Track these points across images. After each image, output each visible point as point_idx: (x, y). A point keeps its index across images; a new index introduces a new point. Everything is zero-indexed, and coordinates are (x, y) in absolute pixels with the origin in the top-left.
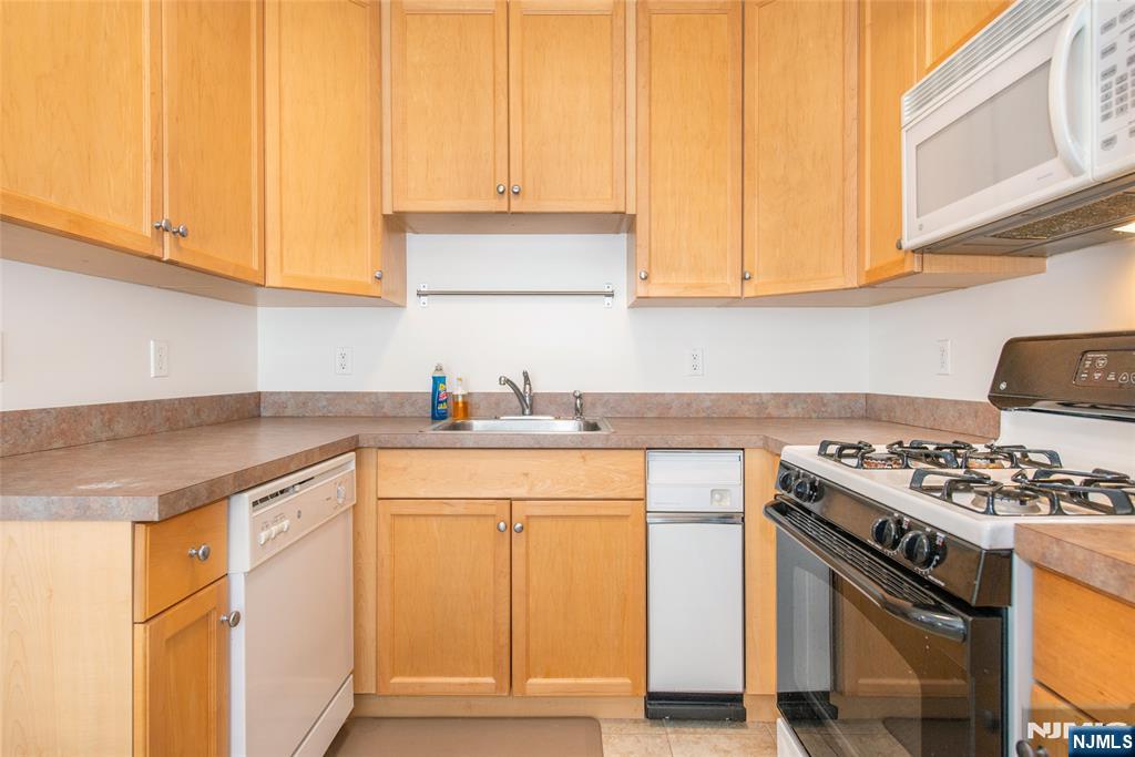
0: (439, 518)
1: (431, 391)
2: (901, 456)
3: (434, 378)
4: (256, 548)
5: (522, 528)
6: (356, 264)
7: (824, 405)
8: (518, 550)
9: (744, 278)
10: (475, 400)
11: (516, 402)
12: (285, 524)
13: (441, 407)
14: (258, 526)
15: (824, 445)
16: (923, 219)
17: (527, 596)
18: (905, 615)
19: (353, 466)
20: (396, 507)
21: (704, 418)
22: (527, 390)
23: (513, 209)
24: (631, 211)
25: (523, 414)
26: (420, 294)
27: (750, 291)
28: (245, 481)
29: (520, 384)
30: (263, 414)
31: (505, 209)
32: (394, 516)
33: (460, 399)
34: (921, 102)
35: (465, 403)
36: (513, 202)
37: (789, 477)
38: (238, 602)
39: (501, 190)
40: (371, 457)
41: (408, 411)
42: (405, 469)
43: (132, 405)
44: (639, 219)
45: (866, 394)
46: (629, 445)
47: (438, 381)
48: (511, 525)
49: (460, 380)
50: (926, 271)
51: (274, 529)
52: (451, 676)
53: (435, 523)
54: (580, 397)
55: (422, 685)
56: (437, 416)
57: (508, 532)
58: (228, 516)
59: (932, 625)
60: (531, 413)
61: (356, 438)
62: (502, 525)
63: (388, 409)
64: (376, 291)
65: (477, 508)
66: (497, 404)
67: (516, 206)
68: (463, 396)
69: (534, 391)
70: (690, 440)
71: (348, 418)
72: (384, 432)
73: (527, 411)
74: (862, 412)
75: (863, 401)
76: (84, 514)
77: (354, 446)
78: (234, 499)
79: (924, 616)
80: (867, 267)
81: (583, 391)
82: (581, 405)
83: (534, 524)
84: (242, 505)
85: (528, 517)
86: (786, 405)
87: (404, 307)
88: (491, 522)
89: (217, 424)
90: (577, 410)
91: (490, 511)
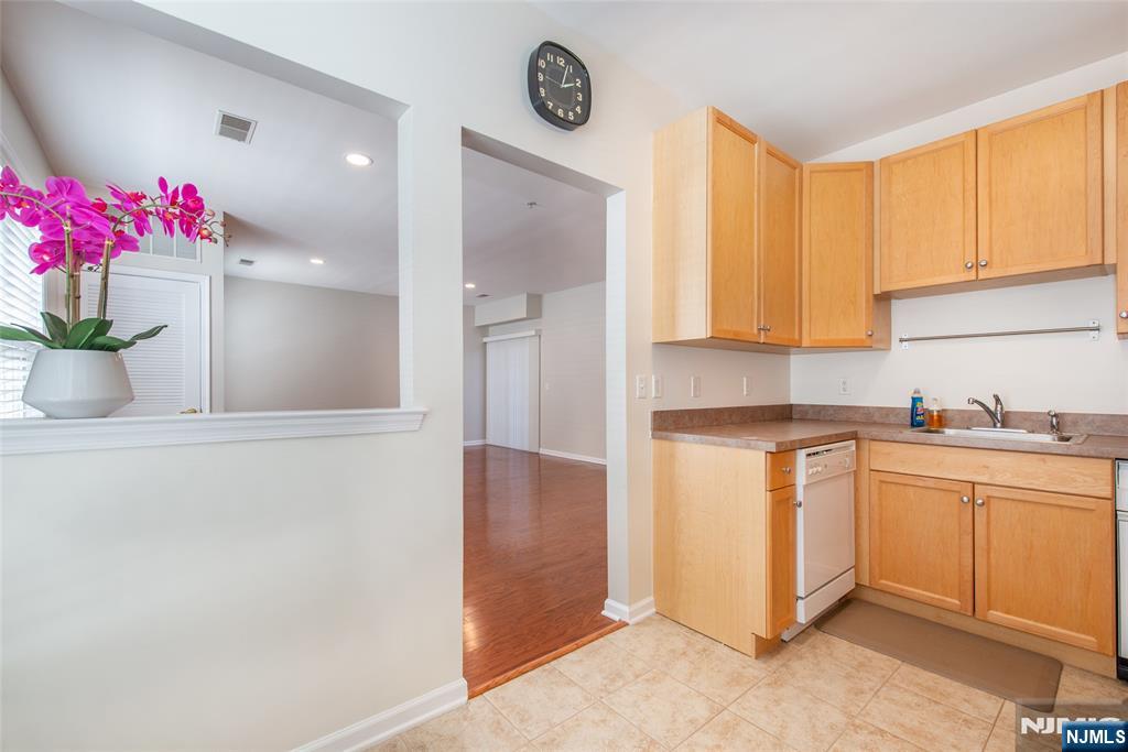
0: (915, 488)
1: (910, 406)
3: (913, 399)
4: (808, 476)
5: (983, 504)
6: (856, 326)
8: (979, 519)
10: (949, 414)
11: (988, 418)
12: (820, 469)
13: (918, 418)
14: (809, 466)
19: (854, 448)
20: (882, 477)
22: (999, 409)
23: (981, 277)
24: (1110, 262)
25: (995, 426)
26: (901, 340)
28: (803, 444)
29: (992, 405)
30: (794, 417)
31: (974, 278)
32: (882, 482)
33: (935, 413)
35: (940, 417)
36: (980, 272)
38: (800, 497)
39: (969, 265)
40: (865, 445)
41: (892, 419)
42: (889, 454)
43: (738, 408)
44: (1120, 265)
47: (916, 400)
48: (973, 500)
49: (936, 399)
51: (815, 469)
54: (1055, 415)
56: (915, 423)
57: (971, 504)
58: (795, 458)
60: (1003, 426)
61: (856, 433)
62: (965, 499)
63: (876, 418)
64: (868, 343)
65: (945, 485)
66: (970, 419)
68: (939, 411)
69: (1006, 409)
71: (847, 422)
72: (874, 431)
73: (999, 425)
76: (748, 447)
77: (854, 436)
78: (798, 451)
81: (1057, 412)
82: (1058, 423)
83: (993, 502)
84: (802, 454)
85: (988, 497)
87: (889, 349)
88: (956, 496)
89: (771, 420)
90: (1053, 426)
91: (956, 488)
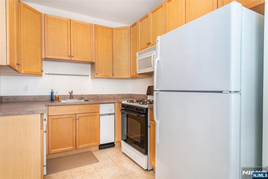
0: (61, 119)
1: (51, 95)
2: (137, 102)
3: (51, 92)
5: (78, 119)
6: (38, 68)
7: (124, 96)
8: (77, 123)
9: (113, 75)
10: (60, 97)
13: (53, 98)
15: (128, 101)
16: (139, 70)
17: (79, 131)
18: (139, 116)
20: (52, 117)
21: (105, 99)
24: (94, 62)
25: (71, 99)
26: (46, 74)
27: (114, 77)
31: (70, 59)
32: (52, 119)
33: (57, 96)
34: (139, 55)
35: (58, 97)
36: (71, 58)
37: (123, 105)
38: (45, 129)
39: (69, 56)
41: (43, 99)
42: (54, 110)
44: (95, 63)
45: (130, 94)
46: (97, 103)
47: (52, 93)
48: (76, 119)
49: (57, 92)
50: (140, 77)
52: (64, 148)
53: (60, 120)
55: (58, 150)
56: (52, 100)
59: (142, 116)
62: (75, 119)
63: (38, 99)
64: (41, 74)
65: (70, 116)
66: (64, 97)
67: (72, 59)
68: (58, 96)
70: (107, 102)
71: (27, 101)
73: (72, 99)
74: (130, 97)
75: (130, 95)
79: (141, 116)
80: (132, 75)
83: (80, 118)
85: (79, 117)
86: (118, 96)
88: (72, 118)
90: (82, 98)
91: (72, 116)
